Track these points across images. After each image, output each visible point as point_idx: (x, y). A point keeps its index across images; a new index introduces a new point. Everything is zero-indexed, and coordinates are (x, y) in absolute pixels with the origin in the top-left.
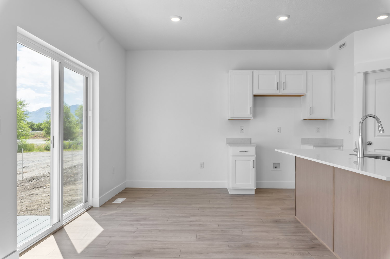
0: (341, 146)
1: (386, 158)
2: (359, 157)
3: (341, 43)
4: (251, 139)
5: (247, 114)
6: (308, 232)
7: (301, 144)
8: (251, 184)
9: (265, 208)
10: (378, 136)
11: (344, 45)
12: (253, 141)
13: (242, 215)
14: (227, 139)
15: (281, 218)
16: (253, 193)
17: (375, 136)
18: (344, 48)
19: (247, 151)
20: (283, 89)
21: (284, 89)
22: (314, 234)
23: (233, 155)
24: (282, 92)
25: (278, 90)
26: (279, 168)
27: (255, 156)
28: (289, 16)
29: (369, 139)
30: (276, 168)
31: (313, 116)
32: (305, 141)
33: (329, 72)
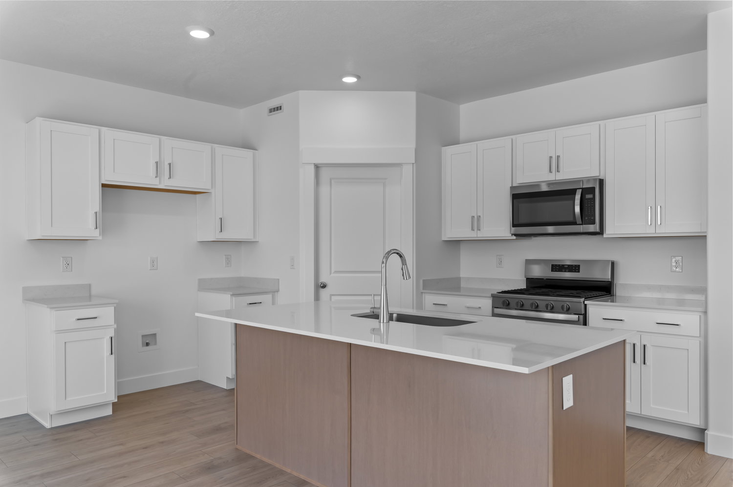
0: (275, 292)
1: (395, 316)
2: (382, 321)
3: (274, 103)
4: (90, 285)
5: (87, 228)
6: (282, 472)
7: (198, 290)
8: (105, 392)
9: (162, 442)
10: (336, 272)
11: (279, 108)
12: (94, 291)
13: (125, 477)
14: (25, 290)
15: (213, 458)
16: (109, 411)
17: (330, 274)
18: (277, 115)
19: (96, 318)
20: (168, 176)
21: (170, 177)
22: (295, 474)
23: (59, 332)
24: (165, 184)
25: (158, 178)
26: (155, 344)
27: (115, 326)
28: (212, 33)
29: (323, 279)
30: (147, 344)
31: (226, 236)
32: (206, 285)
33: (249, 153)
